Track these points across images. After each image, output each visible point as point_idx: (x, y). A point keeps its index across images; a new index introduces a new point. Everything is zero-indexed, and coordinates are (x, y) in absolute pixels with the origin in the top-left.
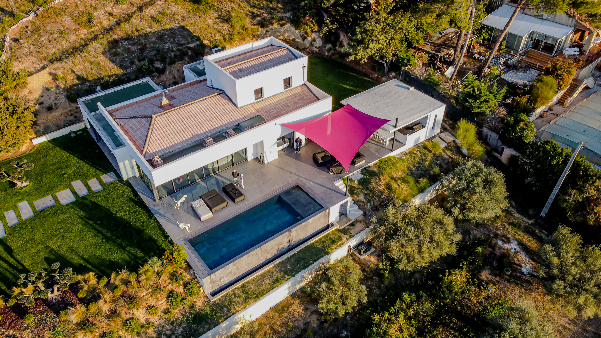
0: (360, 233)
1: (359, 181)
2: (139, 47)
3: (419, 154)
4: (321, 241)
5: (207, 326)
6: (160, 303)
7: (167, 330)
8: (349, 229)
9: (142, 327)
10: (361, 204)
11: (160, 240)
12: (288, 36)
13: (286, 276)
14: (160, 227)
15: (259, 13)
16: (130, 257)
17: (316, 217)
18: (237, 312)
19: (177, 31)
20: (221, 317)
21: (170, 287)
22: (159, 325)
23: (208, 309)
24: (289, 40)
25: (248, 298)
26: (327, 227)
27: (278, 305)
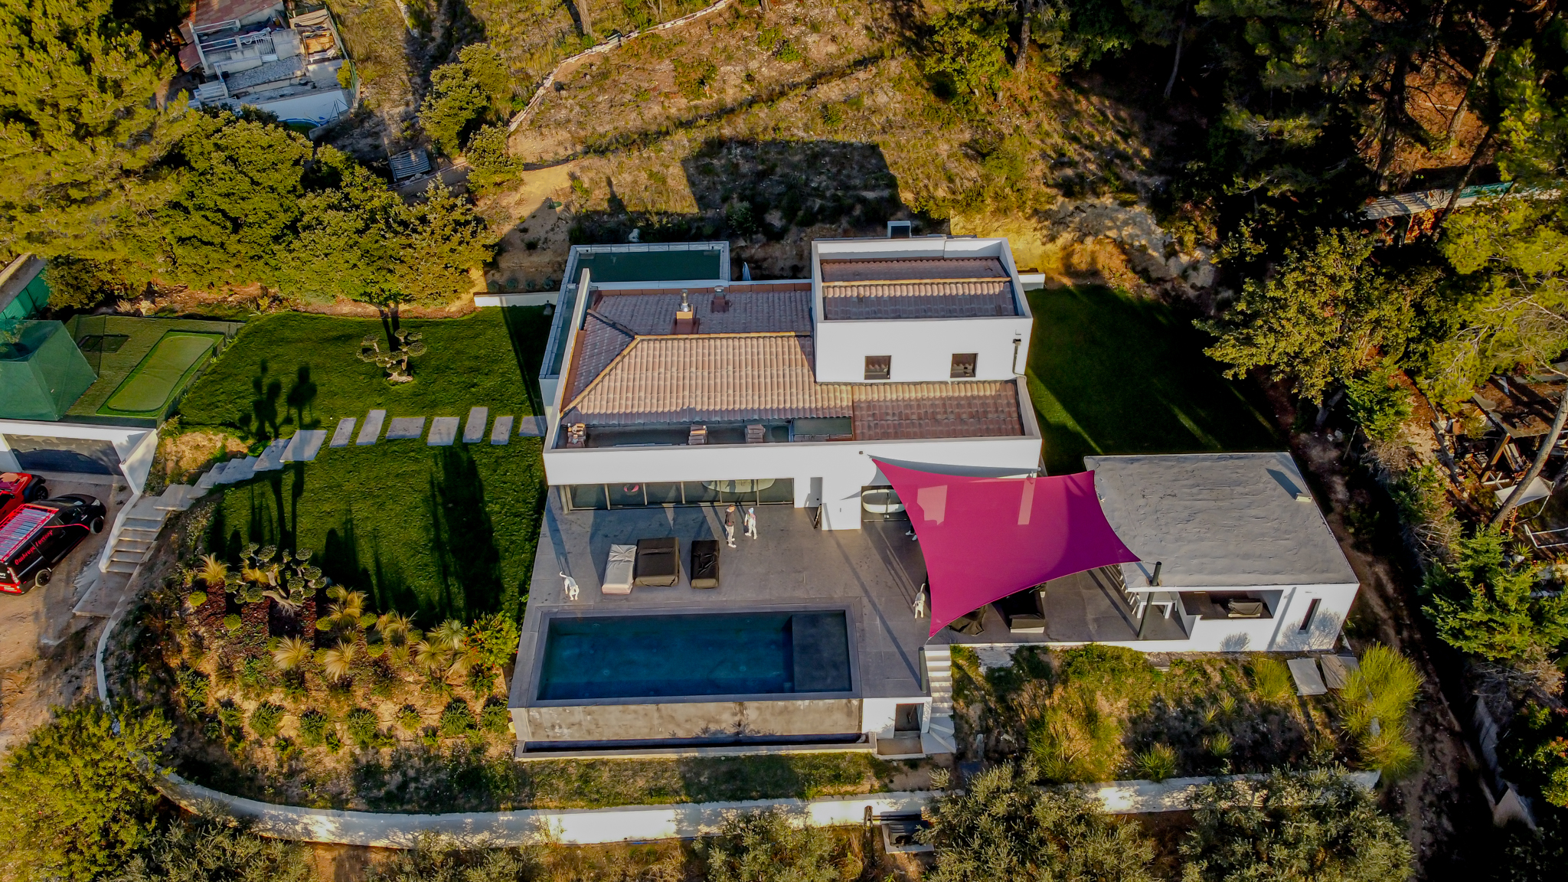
0: (912, 791)
1: (991, 671)
2: (760, 167)
3: (1217, 678)
4: (812, 763)
5: (474, 802)
6: (430, 711)
7: (412, 767)
8: (897, 769)
9: (376, 736)
10: (966, 727)
11: (509, 592)
12: (1130, 236)
13: (683, 793)
14: (529, 568)
15: (1077, 158)
16: (441, 598)
17: (821, 703)
18: (544, 807)
19: (856, 154)
20: (509, 798)
21: (459, 692)
22: (407, 749)
23: (500, 770)
24: (1132, 245)
25: (581, 794)
26: (854, 739)
27: (645, 842)
